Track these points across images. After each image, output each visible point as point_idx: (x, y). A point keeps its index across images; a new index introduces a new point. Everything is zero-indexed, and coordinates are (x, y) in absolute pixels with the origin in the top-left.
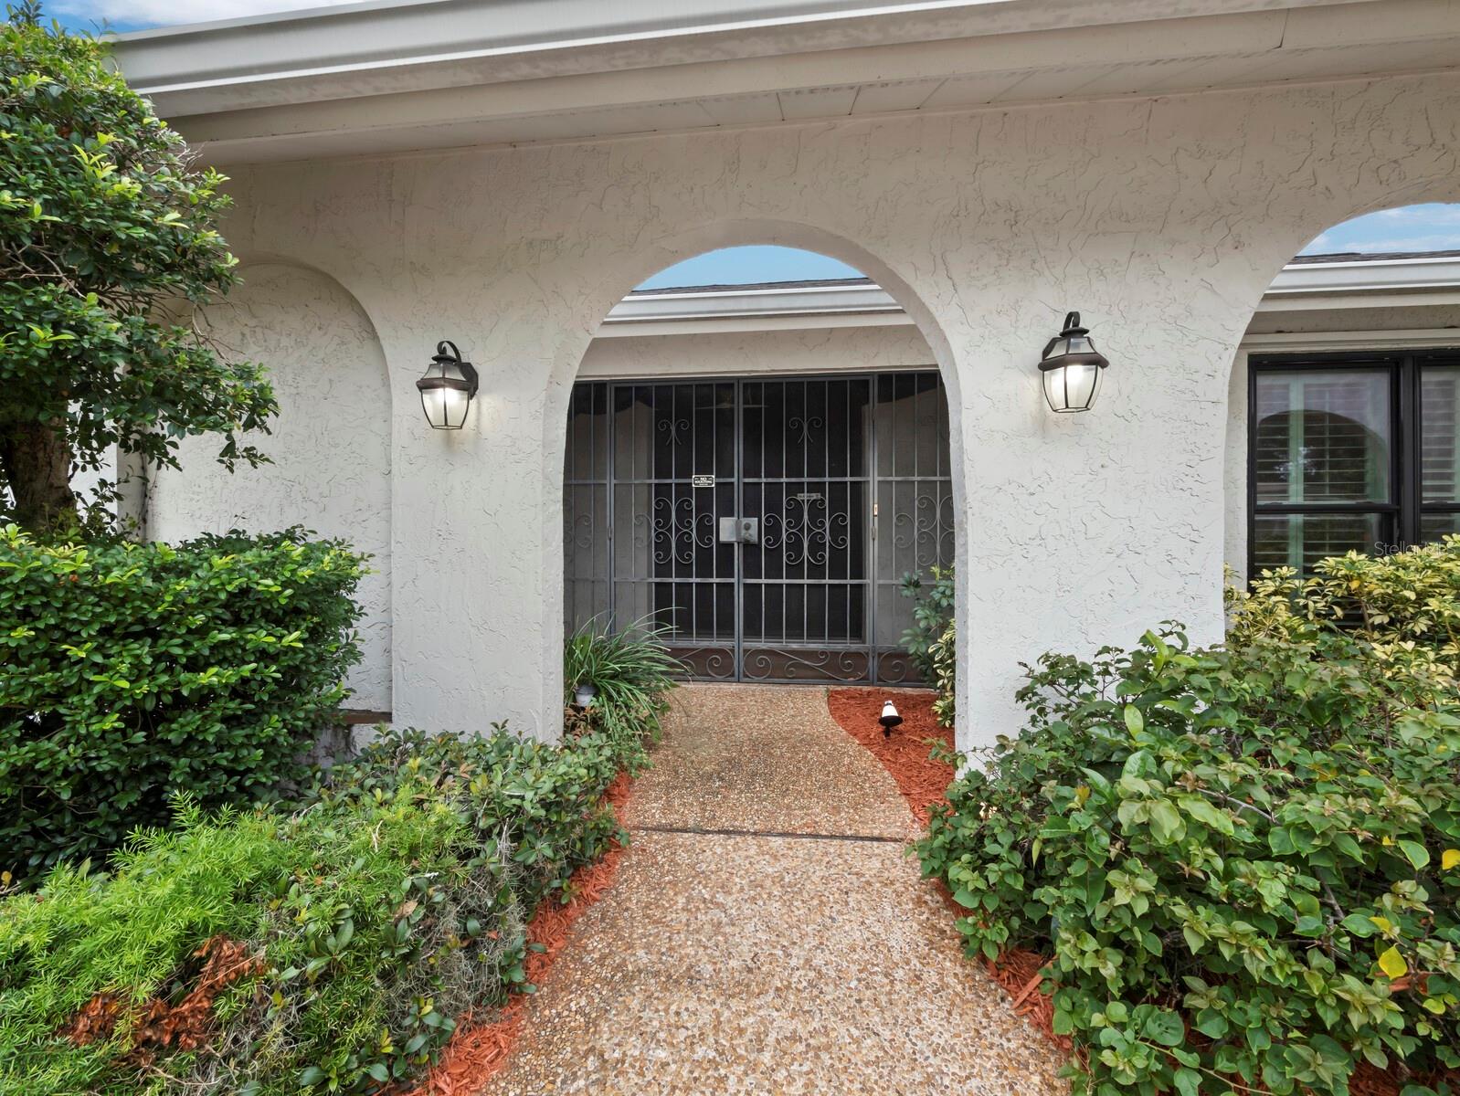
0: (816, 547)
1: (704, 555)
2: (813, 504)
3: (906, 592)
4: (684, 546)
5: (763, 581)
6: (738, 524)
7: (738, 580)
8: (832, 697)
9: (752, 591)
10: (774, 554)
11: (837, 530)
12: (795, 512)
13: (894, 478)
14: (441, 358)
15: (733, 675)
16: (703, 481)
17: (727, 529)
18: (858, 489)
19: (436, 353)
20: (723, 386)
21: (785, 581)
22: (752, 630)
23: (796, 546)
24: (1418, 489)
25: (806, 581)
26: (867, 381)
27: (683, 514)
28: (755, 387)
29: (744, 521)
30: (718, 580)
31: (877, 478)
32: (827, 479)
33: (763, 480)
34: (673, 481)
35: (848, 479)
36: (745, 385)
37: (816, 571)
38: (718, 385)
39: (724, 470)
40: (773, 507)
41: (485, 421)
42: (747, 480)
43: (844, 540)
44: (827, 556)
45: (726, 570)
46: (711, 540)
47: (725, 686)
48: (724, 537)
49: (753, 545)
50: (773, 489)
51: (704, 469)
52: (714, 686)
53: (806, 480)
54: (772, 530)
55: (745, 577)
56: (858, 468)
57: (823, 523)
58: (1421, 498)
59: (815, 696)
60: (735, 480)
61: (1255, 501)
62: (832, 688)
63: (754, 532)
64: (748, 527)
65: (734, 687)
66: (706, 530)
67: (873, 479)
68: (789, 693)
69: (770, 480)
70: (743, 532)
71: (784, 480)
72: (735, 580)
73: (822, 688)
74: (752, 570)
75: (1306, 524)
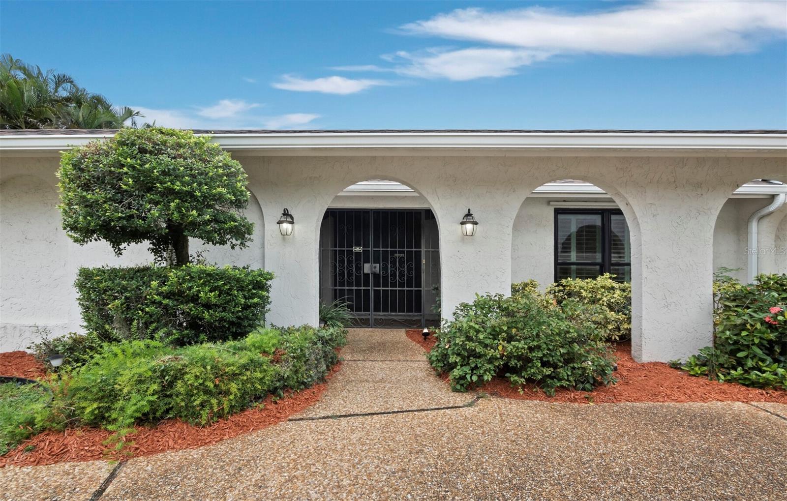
0: (402, 275)
1: (358, 279)
2: (401, 259)
3: (434, 292)
4: (350, 274)
5: (381, 288)
6: (371, 266)
7: (371, 288)
8: (407, 332)
9: (377, 292)
10: (385, 278)
11: (410, 269)
12: (393, 263)
13: (431, 250)
14: (284, 214)
15: (369, 325)
16: (357, 249)
17: (367, 268)
18: (418, 254)
19: (283, 212)
20: (366, 212)
21: (390, 288)
22: (377, 309)
23: (394, 275)
24: (610, 257)
25: (398, 289)
26: (421, 213)
27: (350, 262)
28: (378, 213)
29: (374, 265)
30: (364, 288)
31: (424, 250)
32: (406, 249)
33: (381, 249)
34: (346, 249)
35: (414, 250)
36: (374, 212)
37: (401, 285)
38: (364, 212)
39: (366, 245)
40: (385, 259)
41: (296, 232)
42: (375, 249)
43: (412, 273)
44: (406, 279)
45: (367, 284)
46: (360, 272)
47: (367, 329)
48: (366, 271)
49: (378, 274)
50: (385, 253)
51: (358, 245)
52: (363, 329)
53: (397, 249)
54: (385, 268)
55: (374, 287)
56: (418, 245)
57: (404, 266)
58: (611, 261)
59: (401, 332)
60: (370, 249)
61: (557, 260)
62: (408, 329)
63: (377, 269)
64: (375, 267)
65: (370, 329)
66: (359, 268)
67: (423, 250)
68: (391, 331)
69: (384, 249)
70: (373, 269)
71: (389, 249)
72: (370, 288)
73: (404, 329)
74: (377, 284)
75: (577, 269)
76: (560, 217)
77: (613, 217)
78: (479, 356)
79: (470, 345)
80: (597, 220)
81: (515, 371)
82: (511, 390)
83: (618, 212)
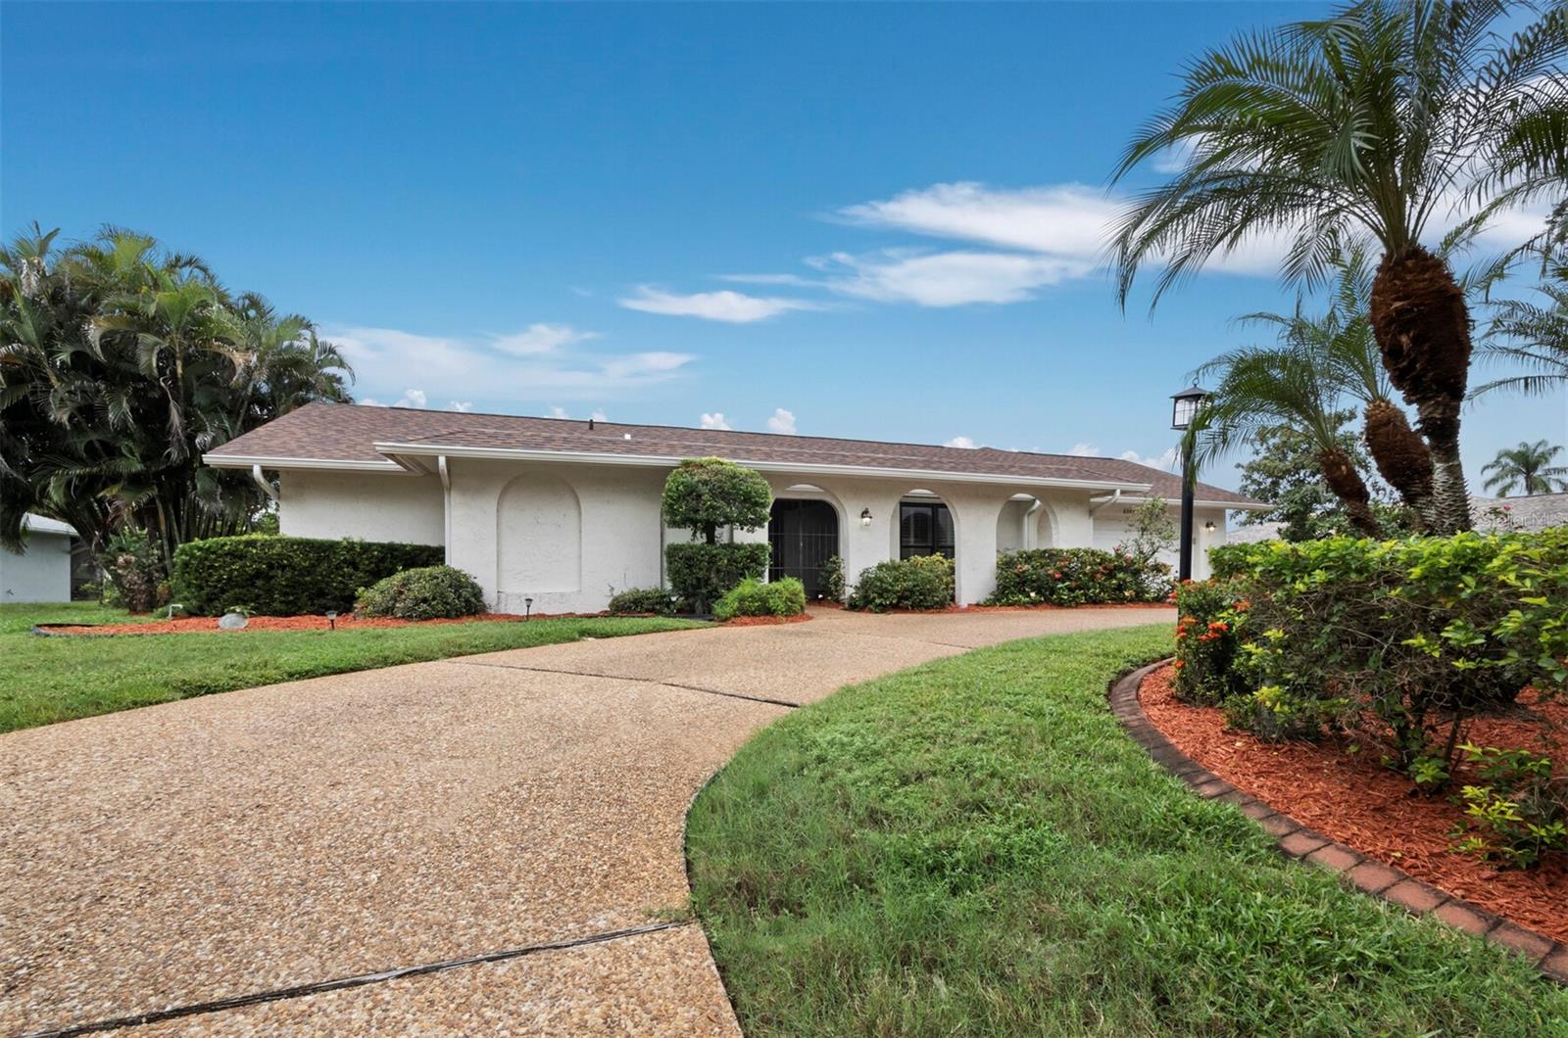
76: (904, 508)
77: (940, 510)
78: (889, 591)
79: (884, 585)
80: (928, 511)
81: (907, 599)
82: (905, 610)
83: (944, 506)
